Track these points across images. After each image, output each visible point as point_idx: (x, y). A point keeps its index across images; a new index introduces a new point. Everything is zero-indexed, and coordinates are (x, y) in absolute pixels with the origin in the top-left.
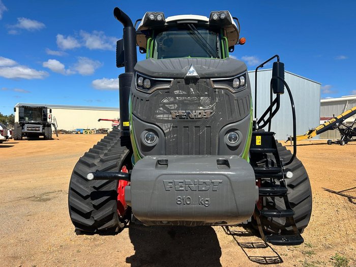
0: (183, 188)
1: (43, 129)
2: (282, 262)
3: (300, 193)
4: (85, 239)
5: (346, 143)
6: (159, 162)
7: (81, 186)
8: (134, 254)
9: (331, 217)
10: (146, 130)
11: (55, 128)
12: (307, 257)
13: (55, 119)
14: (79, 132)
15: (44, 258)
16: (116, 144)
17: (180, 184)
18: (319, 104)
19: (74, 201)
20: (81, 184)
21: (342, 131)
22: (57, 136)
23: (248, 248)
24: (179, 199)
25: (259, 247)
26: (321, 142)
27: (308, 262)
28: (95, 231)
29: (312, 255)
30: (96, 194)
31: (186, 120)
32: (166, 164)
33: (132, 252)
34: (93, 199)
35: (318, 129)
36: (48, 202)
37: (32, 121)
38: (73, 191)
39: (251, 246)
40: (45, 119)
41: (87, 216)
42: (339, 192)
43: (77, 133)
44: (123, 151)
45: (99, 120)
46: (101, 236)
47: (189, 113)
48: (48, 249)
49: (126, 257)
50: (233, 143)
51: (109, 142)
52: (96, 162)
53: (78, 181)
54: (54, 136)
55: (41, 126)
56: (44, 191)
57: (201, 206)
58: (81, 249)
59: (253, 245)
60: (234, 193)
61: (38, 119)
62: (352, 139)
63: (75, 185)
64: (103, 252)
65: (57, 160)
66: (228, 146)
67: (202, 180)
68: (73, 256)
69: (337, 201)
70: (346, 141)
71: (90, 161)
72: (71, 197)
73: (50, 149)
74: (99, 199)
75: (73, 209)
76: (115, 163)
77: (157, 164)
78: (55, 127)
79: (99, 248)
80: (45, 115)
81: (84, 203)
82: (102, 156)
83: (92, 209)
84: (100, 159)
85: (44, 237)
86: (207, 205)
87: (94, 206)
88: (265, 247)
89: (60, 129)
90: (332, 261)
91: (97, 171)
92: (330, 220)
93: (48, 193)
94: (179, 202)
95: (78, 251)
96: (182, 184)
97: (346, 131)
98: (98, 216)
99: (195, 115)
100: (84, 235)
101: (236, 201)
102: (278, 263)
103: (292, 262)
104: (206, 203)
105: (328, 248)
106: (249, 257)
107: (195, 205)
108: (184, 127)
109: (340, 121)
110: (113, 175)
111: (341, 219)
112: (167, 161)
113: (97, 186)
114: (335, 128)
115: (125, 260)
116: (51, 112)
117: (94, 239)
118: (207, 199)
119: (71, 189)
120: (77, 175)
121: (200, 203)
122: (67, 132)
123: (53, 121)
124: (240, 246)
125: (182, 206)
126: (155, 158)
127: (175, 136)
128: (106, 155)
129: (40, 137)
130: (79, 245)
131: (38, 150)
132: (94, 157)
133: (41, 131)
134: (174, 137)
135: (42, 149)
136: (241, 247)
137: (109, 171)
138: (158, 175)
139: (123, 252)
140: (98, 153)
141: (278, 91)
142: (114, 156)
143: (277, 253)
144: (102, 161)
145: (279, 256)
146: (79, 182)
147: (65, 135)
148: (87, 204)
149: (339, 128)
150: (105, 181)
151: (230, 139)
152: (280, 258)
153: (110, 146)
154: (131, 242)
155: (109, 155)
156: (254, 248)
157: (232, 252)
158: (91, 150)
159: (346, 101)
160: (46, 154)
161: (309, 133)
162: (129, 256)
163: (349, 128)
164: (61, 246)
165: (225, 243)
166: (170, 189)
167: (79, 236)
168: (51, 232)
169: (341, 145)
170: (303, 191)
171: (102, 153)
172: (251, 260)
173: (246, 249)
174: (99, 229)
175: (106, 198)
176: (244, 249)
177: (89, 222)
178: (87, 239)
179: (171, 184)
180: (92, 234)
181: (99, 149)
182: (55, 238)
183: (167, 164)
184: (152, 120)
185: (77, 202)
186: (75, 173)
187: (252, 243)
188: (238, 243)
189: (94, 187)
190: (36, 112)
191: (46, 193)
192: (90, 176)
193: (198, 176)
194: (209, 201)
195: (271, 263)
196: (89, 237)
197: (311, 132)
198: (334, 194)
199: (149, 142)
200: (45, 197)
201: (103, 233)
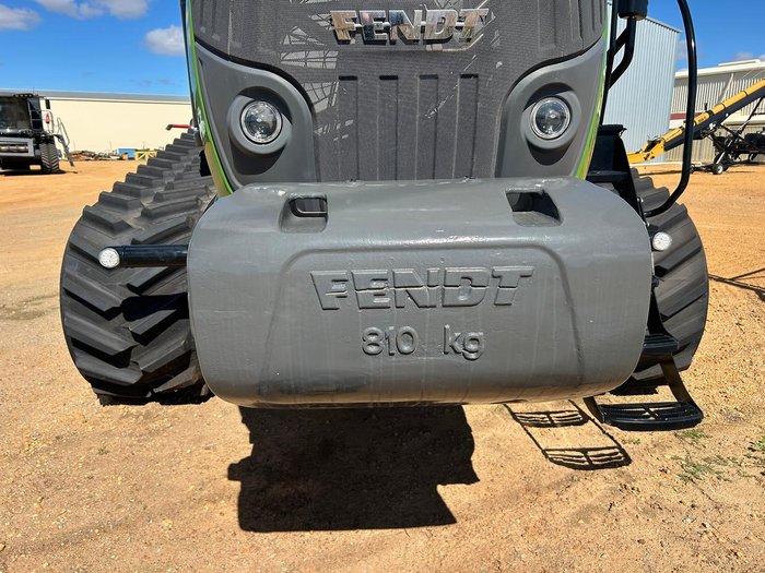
0: (385, 301)
1: (36, 147)
2: (628, 461)
3: (678, 288)
4: (123, 417)
5: (725, 170)
6: (293, 206)
7: (95, 285)
8: (248, 453)
9: (729, 340)
10: (245, 93)
11: (66, 147)
12: (689, 448)
13: (61, 125)
14: (125, 157)
15: (10, 473)
16: (189, 169)
17: (374, 285)
18: (671, 82)
19: (78, 324)
20: (94, 279)
21: (718, 142)
22: (72, 165)
23: (538, 425)
24: (373, 338)
25: (566, 423)
26: (666, 169)
27: (694, 460)
28: (149, 395)
29: (702, 440)
30: (137, 305)
31: (387, 47)
32: (320, 215)
33: (245, 450)
34: (130, 318)
35: (669, 137)
36: (37, 321)
37: (8, 131)
38: (72, 298)
39: (545, 422)
40: (38, 125)
41: (121, 360)
42: (733, 279)
43: (121, 159)
44: (206, 188)
45: (170, 127)
46: (165, 407)
47: (399, 21)
48: (23, 446)
49: (228, 464)
50: (551, 139)
51: (169, 167)
52: (132, 217)
53: (82, 271)
54: (64, 165)
55: (30, 142)
56: (30, 294)
57: (452, 358)
58: (111, 445)
59: (550, 418)
60: (573, 311)
61: (19, 123)
62: (738, 160)
63: (77, 281)
64: (167, 452)
65: (66, 220)
66: (532, 147)
67: (457, 270)
68: (86, 464)
69: (733, 301)
70: (727, 164)
71: (114, 216)
72: (67, 314)
73: (55, 193)
74: (146, 319)
75: (78, 345)
76: (184, 220)
77: (284, 215)
78: (64, 143)
79: (158, 441)
80: (37, 115)
81: (107, 328)
82: (147, 203)
83: (132, 342)
84: (141, 209)
85: (14, 414)
86: (473, 356)
87: (134, 335)
88: (581, 423)
89: (81, 150)
90: (753, 454)
91: (134, 242)
92: (727, 347)
93: (38, 298)
94: (372, 349)
95: (102, 452)
96: (382, 284)
97: (728, 142)
98: (151, 359)
99: (423, 29)
100: (122, 406)
101: (577, 338)
102: (620, 466)
103: (655, 462)
104: (472, 347)
105: (737, 418)
106: (544, 452)
107: (428, 354)
108: (382, 78)
109: (718, 118)
110: (175, 253)
111: (753, 343)
112: (323, 200)
113: (137, 284)
114: (705, 135)
115: (226, 472)
116: (48, 107)
117: (148, 416)
118: (473, 334)
119: (66, 293)
120: (79, 253)
121: (448, 349)
122: (97, 157)
123: (56, 129)
124: (518, 421)
125: (381, 361)
126: (281, 193)
127: (348, 123)
128: (158, 198)
129: (33, 167)
130: (106, 433)
131: (26, 196)
132: (124, 206)
133: (31, 154)
134: (344, 130)
135: (34, 196)
136: (522, 424)
137: (169, 243)
138: (290, 255)
139: (221, 449)
140: (137, 194)
141: (632, 10)
142: (179, 200)
143: (612, 438)
144: (147, 215)
145: (619, 447)
146: (86, 274)
147: (92, 164)
148: (117, 331)
149: (713, 135)
150: (157, 270)
151: (541, 121)
152: (622, 451)
153: (169, 175)
154: (244, 421)
155: (168, 200)
156: (553, 425)
157: (500, 439)
158: (118, 187)
159: (729, 74)
160: (43, 205)
161: (649, 149)
162: (236, 459)
163: (736, 135)
164: (58, 438)
165: (481, 414)
166: (338, 303)
167: (109, 407)
168: (36, 399)
169: (715, 173)
170: (686, 284)
171: (147, 195)
172: (551, 460)
173: (533, 430)
174: (156, 390)
175: (163, 314)
176: (530, 429)
177: (128, 376)
178: (127, 416)
179: (341, 286)
180: (143, 402)
181: (141, 184)
182: (43, 416)
183: (325, 216)
184: (264, 53)
185: (86, 328)
186: (73, 248)
187: (548, 413)
188: (513, 414)
189: (130, 287)
190: (13, 108)
191: (34, 299)
192: (109, 258)
193: (442, 253)
194: (482, 340)
195: (602, 467)
196: (134, 409)
197: (652, 144)
198: (723, 285)
199: (258, 137)
200: (30, 308)
201: (169, 398)
